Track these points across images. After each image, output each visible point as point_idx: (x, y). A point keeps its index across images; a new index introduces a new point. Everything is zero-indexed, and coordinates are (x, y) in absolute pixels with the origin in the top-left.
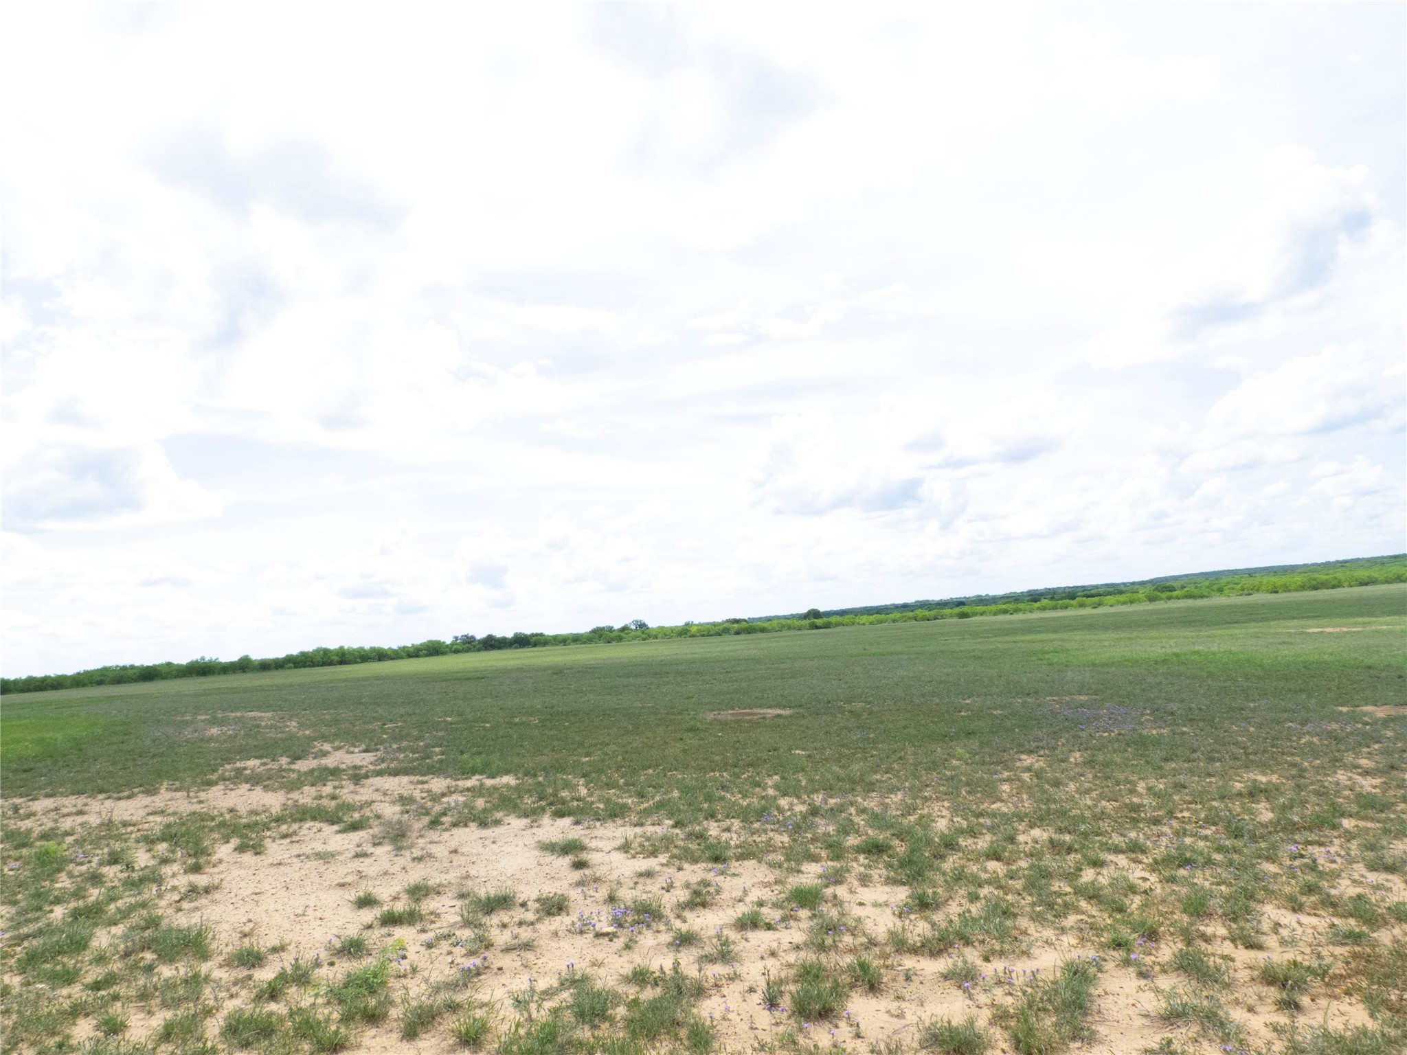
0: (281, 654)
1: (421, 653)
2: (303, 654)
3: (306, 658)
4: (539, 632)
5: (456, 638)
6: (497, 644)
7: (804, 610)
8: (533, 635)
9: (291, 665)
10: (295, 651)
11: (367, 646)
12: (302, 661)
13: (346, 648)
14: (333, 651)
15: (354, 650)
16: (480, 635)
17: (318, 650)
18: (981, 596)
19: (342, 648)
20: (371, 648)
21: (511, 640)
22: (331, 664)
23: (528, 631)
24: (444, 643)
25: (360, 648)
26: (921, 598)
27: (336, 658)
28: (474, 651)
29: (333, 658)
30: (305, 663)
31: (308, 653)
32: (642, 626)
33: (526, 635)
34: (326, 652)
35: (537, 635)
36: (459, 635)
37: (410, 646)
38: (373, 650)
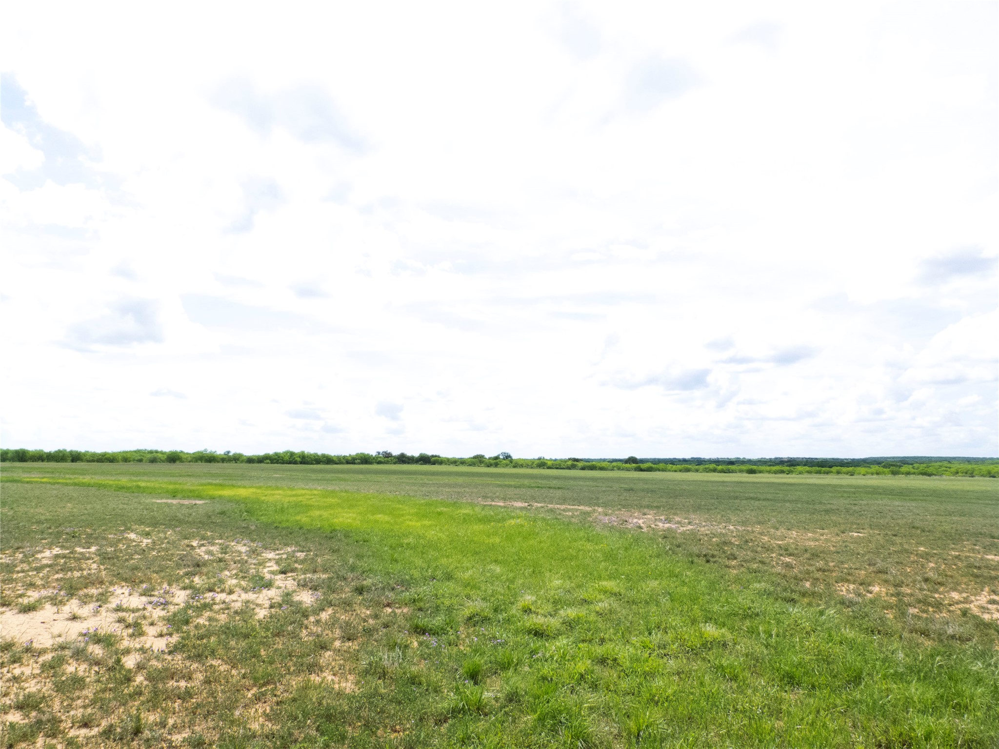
0: (261, 453)
1: (356, 461)
2: (276, 454)
3: (279, 457)
4: (437, 454)
5: (379, 453)
6: (406, 460)
7: (626, 457)
8: (433, 456)
9: (268, 461)
10: (271, 452)
11: (320, 453)
12: (275, 459)
13: (306, 452)
14: (297, 454)
15: (311, 455)
16: (396, 452)
17: (286, 452)
18: (739, 458)
19: (303, 452)
20: (322, 454)
21: (417, 458)
22: (295, 463)
23: (429, 453)
24: (372, 455)
25: (315, 454)
26: (695, 456)
27: (299, 459)
28: (391, 464)
29: (296, 459)
30: (278, 460)
31: (280, 453)
32: (508, 457)
33: (428, 456)
34: (292, 454)
35: (436, 456)
36: (381, 451)
37: (348, 455)
38: (324, 456)
